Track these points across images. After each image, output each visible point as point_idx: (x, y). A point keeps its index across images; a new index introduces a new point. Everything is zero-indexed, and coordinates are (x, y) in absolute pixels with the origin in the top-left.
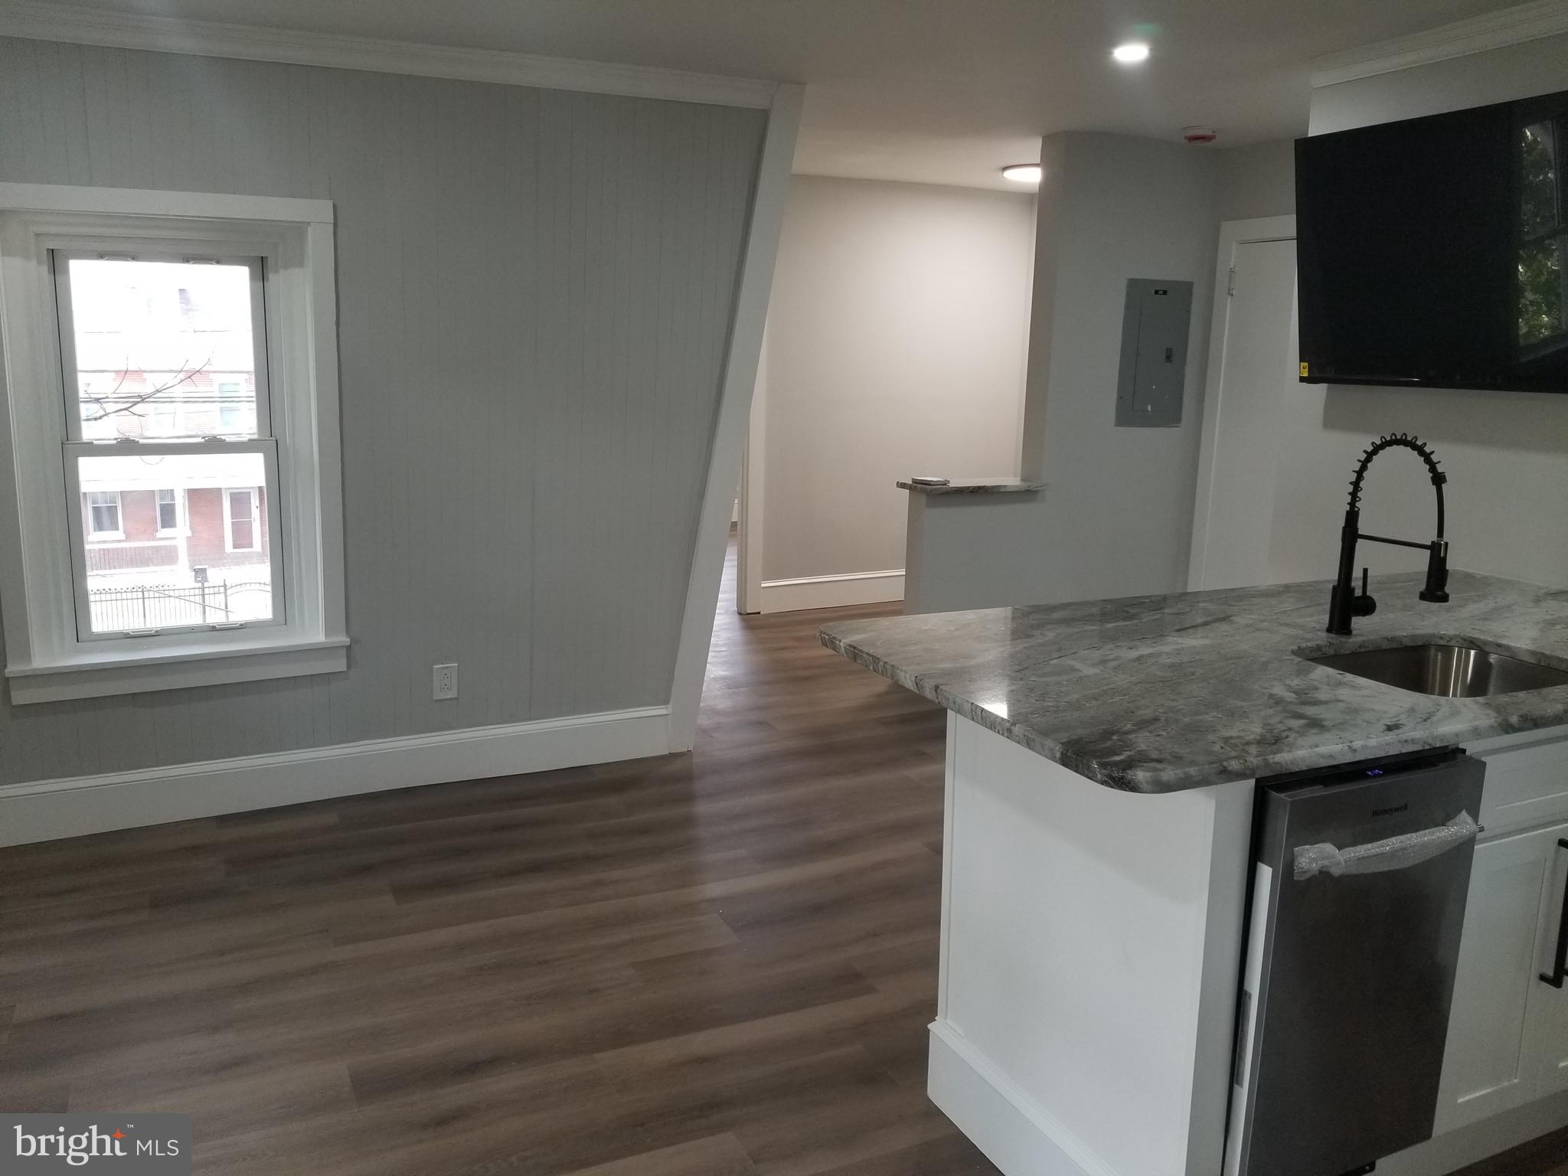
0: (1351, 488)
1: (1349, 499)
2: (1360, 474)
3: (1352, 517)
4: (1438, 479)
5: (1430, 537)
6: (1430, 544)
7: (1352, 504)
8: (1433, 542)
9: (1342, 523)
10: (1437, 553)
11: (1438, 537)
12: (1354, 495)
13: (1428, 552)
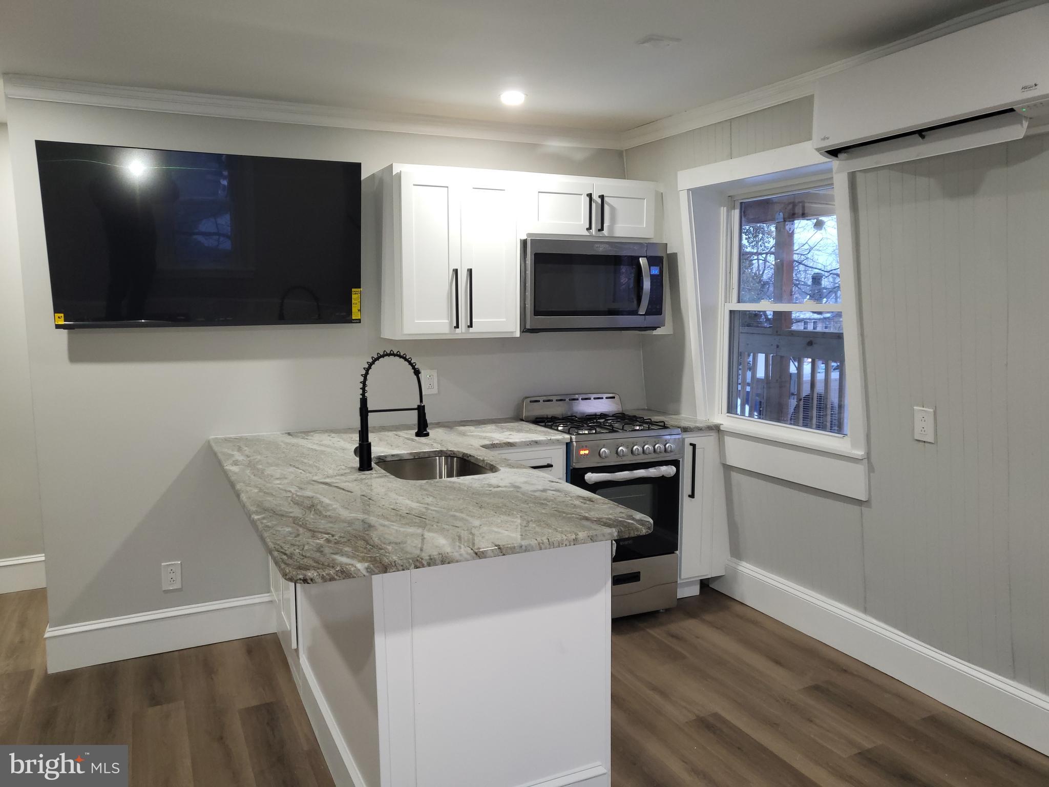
0: (361, 385)
1: (361, 392)
2: (365, 376)
3: (364, 401)
4: (417, 372)
5: (415, 403)
6: (416, 407)
7: (363, 394)
8: (418, 406)
9: (359, 406)
10: (421, 410)
11: (421, 402)
12: (364, 389)
13: (416, 411)
